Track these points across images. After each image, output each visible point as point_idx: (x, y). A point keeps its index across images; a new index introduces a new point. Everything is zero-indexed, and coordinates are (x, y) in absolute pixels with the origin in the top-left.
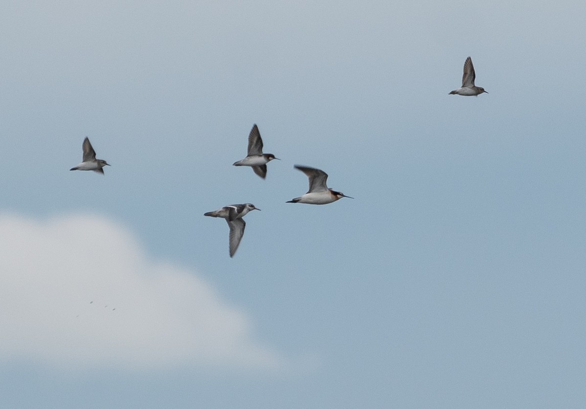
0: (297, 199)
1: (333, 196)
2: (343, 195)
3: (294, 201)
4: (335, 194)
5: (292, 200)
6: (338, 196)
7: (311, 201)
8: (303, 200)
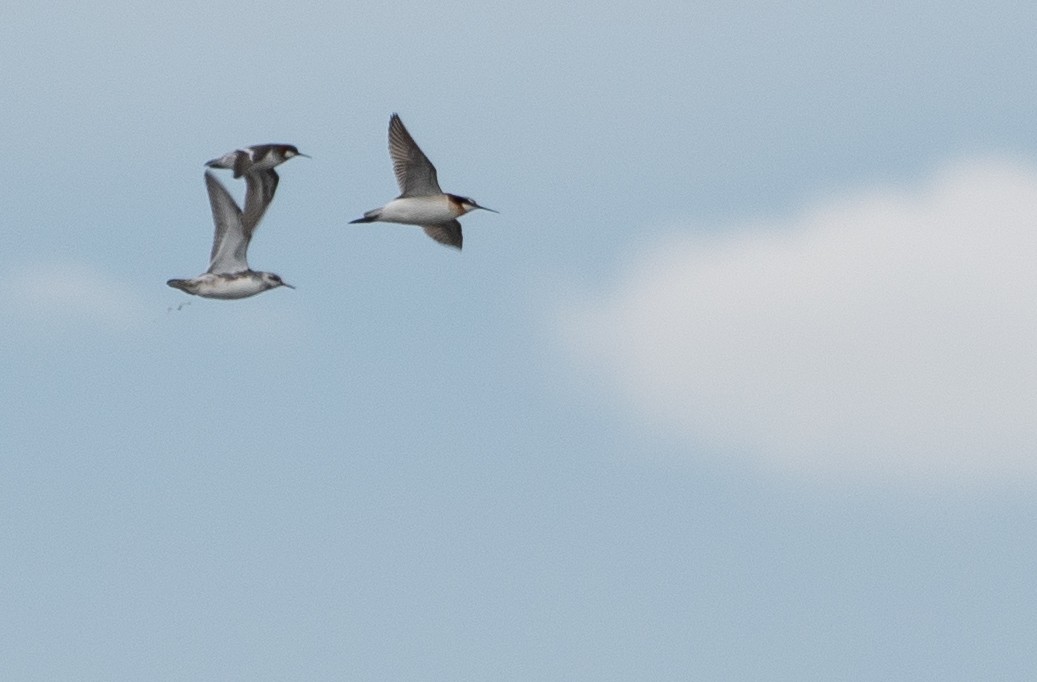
0: (373, 215)
1: (454, 206)
2: (475, 205)
3: (369, 219)
4: (458, 201)
5: (362, 217)
6: (465, 206)
7: (405, 216)
8: (385, 216)
